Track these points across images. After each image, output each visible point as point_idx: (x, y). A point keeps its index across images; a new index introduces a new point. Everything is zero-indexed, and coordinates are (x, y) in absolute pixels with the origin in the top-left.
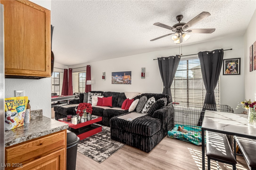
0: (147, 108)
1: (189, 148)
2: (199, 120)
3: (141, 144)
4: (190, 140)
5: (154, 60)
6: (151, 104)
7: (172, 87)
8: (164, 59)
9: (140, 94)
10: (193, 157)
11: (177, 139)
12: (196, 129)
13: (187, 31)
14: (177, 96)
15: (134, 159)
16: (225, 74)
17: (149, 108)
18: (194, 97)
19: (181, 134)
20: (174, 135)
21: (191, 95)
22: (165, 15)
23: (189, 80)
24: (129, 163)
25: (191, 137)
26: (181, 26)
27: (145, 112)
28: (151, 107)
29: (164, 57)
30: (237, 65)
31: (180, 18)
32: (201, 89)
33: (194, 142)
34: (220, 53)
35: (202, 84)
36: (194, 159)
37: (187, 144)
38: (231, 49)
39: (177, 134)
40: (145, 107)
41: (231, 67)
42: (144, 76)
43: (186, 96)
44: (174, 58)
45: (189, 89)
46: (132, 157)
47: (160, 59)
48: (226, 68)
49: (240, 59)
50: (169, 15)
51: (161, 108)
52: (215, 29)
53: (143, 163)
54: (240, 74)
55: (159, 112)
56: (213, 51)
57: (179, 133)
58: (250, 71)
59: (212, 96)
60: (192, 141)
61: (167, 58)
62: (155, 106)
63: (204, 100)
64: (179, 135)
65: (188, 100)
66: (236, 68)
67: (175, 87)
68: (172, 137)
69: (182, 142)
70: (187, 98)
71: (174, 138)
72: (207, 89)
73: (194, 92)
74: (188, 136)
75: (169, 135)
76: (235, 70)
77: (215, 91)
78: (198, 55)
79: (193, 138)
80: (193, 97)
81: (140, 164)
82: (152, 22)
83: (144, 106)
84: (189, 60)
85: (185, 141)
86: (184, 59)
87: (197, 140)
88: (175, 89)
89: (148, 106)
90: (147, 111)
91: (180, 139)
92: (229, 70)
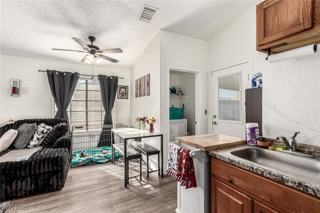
0: (38, 139)
1: (99, 167)
2: (100, 140)
3: (51, 183)
4: (97, 160)
5: (39, 71)
6: (46, 132)
7: (68, 110)
8: (57, 73)
9: (12, 121)
10: (106, 172)
11: (83, 165)
12: (98, 151)
13: (99, 55)
14: (74, 120)
15: (47, 204)
16: (119, 97)
17: (43, 139)
18: (94, 119)
19: (88, 158)
20: (79, 162)
21: (90, 117)
22: (78, 29)
23: (88, 102)
24: (43, 210)
25: (98, 158)
26: (95, 49)
27: (35, 146)
28: (45, 136)
29: (57, 71)
30: (126, 91)
31: (93, 39)
32: (100, 111)
33: (102, 161)
34: (116, 79)
35: (100, 107)
36: (107, 172)
37: (95, 166)
38: (123, 78)
39: (84, 160)
40: (35, 138)
41: (123, 93)
42: (17, 93)
43: (84, 119)
44: (72, 74)
45: (88, 111)
46: (40, 204)
47: (51, 72)
48: (120, 93)
49: (128, 87)
50: (83, 31)
51: (64, 135)
52: (119, 61)
53: (63, 200)
54: (128, 98)
55: (65, 139)
56: (110, 77)
57: (84, 159)
58: (136, 97)
59: (109, 117)
60: (99, 161)
61: (61, 74)
62: (54, 133)
63: (103, 121)
64: (85, 160)
65: (87, 123)
66: (126, 94)
67: (71, 109)
68: (77, 166)
69: (89, 166)
70: (86, 121)
71: (79, 165)
72: (106, 110)
73: (94, 114)
74: (95, 158)
75: (73, 164)
76: (125, 95)
77: (112, 112)
78: (98, 77)
79: (100, 158)
80: (92, 119)
81: (59, 203)
82: (58, 28)
83: (32, 137)
84: (88, 81)
85: (92, 164)
86: (82, 79)
87: (104, 158)
88: (71, 111)
89: (40, 137)
90: (40, 143)
91: (86, 164)
92: (121, 95)
